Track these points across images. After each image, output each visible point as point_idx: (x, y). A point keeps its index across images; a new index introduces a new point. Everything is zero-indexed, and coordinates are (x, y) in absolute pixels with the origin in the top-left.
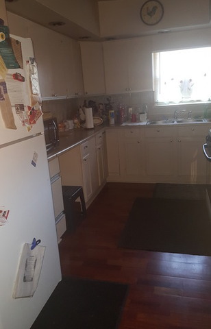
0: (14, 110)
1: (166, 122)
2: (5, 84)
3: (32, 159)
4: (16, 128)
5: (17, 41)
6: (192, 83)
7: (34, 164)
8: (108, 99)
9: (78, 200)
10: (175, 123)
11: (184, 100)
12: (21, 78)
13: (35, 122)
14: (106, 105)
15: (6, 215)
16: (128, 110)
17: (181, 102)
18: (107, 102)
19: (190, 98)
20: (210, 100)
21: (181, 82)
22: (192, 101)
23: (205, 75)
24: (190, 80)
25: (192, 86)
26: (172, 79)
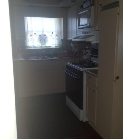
19: (45, 45)
20: (55, 47)
21: (40, 36)
22: (47, 47)
23: (52, 33)
24: (45, 35)
25: (46, 38)
26: (35, 34)
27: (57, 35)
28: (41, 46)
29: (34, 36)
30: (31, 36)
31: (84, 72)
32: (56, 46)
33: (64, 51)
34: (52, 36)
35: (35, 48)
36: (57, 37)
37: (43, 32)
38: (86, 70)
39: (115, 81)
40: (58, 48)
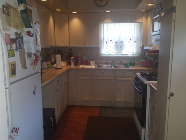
0: (26, 55)
1: (107, 67)
2: (23, 38)
3: (33, 90)
4: (27, 69)
5: (30, 10)
6: (123, 43)
7: (34, 93)
8: (70, 50)
9: (52, 118)
10: (113, 68)
11: (118, 53)
12: (31, 34)
13: (37, 65)
14: (69, 53)
15: (17, 131)
16: (83, 58)
17: (116, 55)
18: (70, 52)
19: (121, 53)
20: (133, 55)
21: (116, 42)
22: (123, 55)
23: (131, 39)
24: (122, 42)
25: (123, 45)
26: (111, 41)
27: (135, 42)
28: (116, 53)
29: (110, 43)
30: (106, 43)
31: (148, 85)
32: (134, 53)
33: (143, 60)
34: (129, 43)
35: (109, 56)
36: (135, 44)
37: (119, 38)
38: (150, 83)
39: (169, 98)
40: (136, 57)
